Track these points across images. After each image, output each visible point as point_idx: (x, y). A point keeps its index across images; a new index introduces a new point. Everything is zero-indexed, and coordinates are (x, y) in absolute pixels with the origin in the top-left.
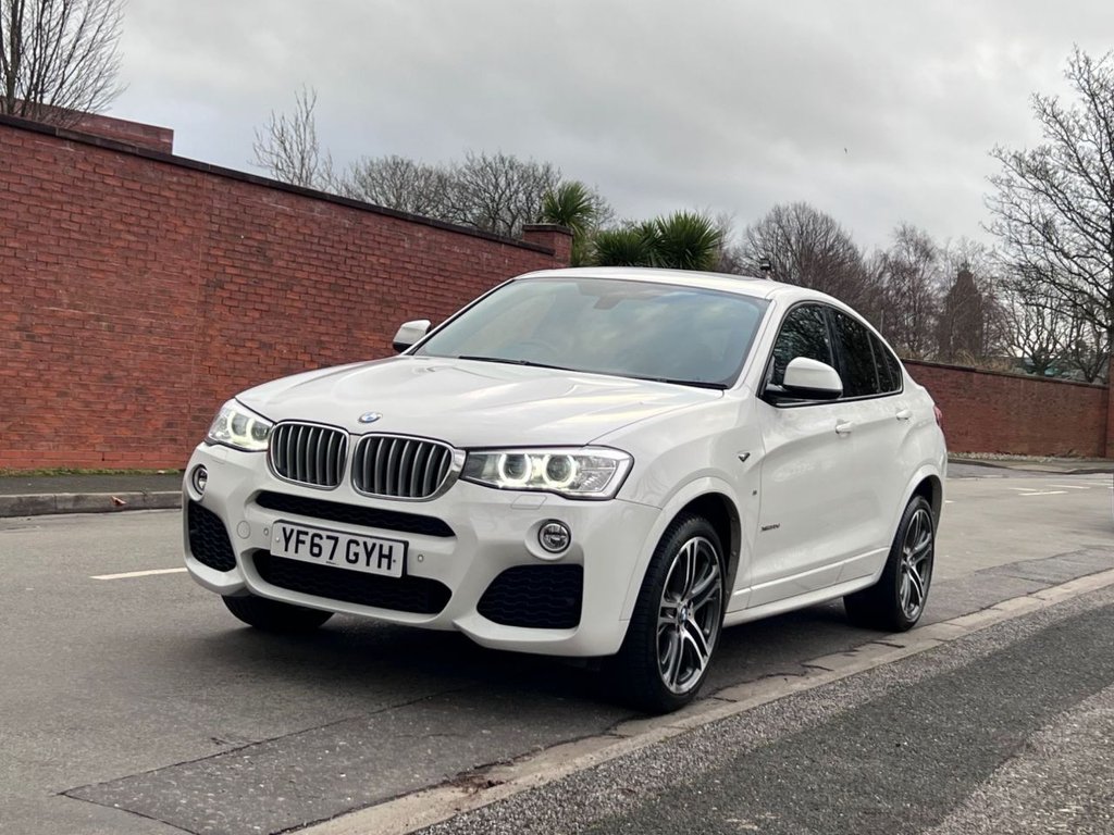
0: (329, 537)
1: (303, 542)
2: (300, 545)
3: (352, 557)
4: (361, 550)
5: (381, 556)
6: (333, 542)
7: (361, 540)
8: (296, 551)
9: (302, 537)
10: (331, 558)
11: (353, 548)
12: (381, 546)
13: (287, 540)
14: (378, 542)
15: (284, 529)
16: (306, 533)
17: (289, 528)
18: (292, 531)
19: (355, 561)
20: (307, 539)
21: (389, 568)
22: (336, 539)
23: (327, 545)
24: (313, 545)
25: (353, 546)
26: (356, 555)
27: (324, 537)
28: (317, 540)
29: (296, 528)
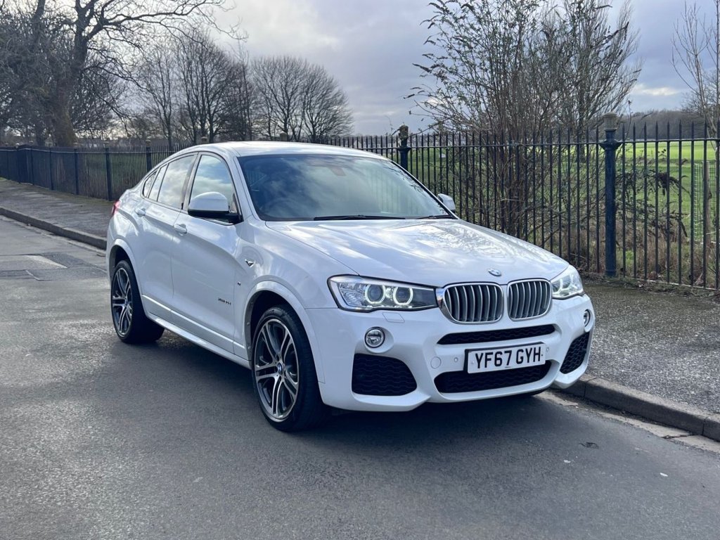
0: (506, 352)
1: (490, 359)
2: (488, 362)
3: (520, 360)
4: (524, 354)
5: (535, 354)
6: (508, 354)
7: (524, 348)
8: (486, 367)
9: (489, 357)
10: (508, 364)
11: (521, 354)
12: (535, 349)
13: (479, 361)
14: (533, 347)
15: (477, 355)
16: (492, 353)
17: (479, 353)
18: (482, 354)
19: (521, 362)
20: (492, 357)
21: (539, 360)
22: (510, 352)
23: (505, 357)
24: (496, 359)
25: (520, 353)
26: (522, 358)
27: (503, 353)
28: (499, 356)
29: (484, 352)
